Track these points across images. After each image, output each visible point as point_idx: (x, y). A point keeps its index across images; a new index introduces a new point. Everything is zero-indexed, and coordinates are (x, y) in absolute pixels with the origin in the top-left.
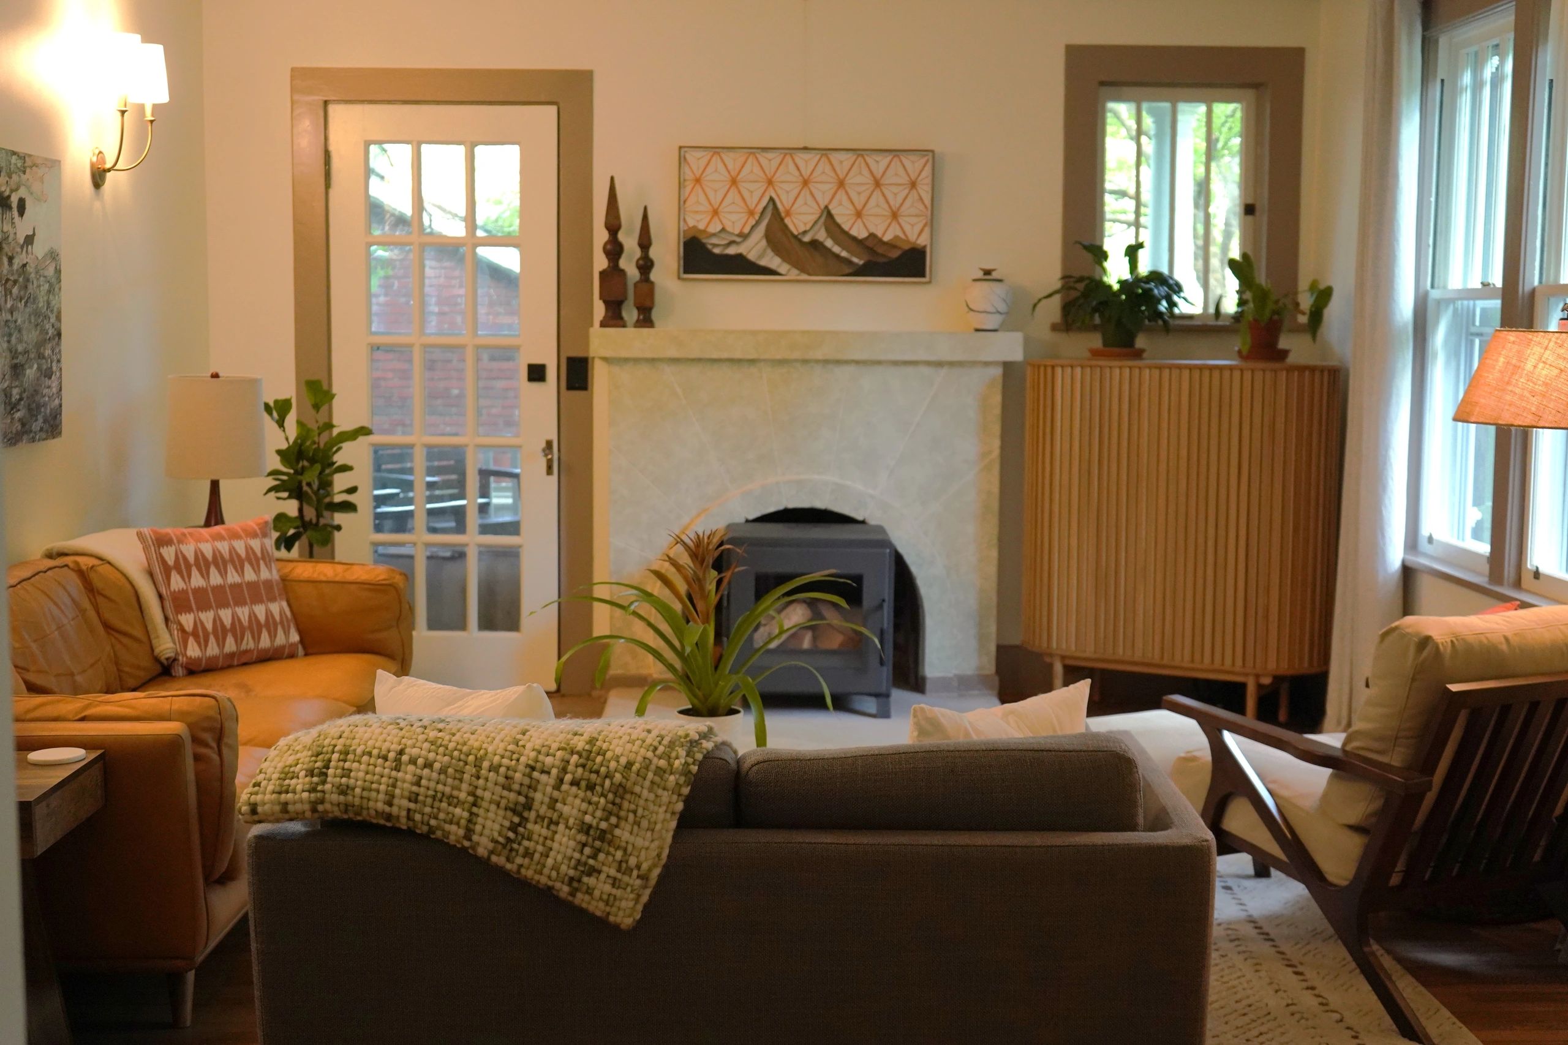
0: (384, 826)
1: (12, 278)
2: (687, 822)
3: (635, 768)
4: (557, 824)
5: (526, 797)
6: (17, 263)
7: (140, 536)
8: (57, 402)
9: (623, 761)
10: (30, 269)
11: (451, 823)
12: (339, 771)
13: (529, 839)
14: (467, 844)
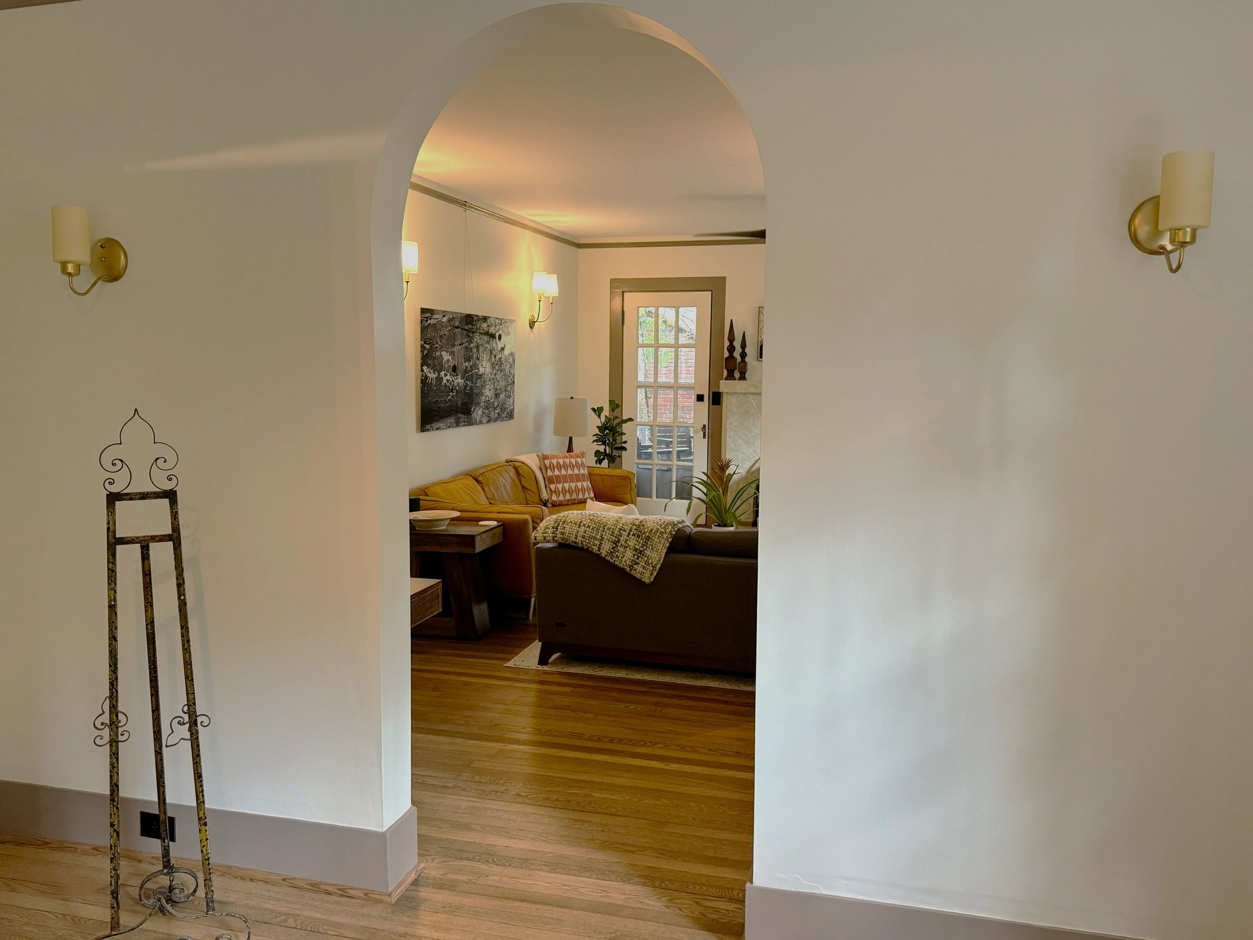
0: (574, 546)
1: (496, 363)
2: (671, 550)
3: (653, 531)
4: (627, 548)
5: (618, 538)
6: (498, 357)
7: (538, 456)
8: (512, 407)
9: (650, 529)
10: (503, 359)
11: (594, 545)
12: (562, 528)
13: (618, 552)
14: (599, 552)
